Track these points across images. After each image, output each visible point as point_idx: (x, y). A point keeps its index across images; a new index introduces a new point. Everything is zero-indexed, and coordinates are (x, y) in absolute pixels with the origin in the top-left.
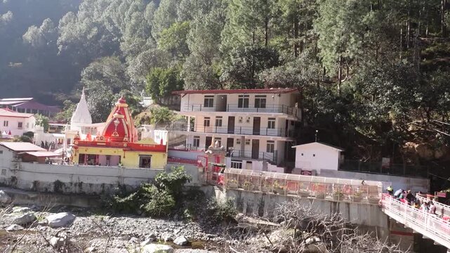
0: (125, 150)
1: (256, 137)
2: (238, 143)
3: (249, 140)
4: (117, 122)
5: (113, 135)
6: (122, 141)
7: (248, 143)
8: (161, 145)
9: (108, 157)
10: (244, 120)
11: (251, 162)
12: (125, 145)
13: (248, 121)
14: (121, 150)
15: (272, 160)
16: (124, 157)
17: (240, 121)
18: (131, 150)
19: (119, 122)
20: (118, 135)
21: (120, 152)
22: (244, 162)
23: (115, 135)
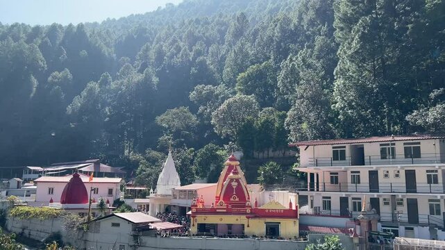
0: (248, 218)
1: (411, 195)
2: (386, 204)
3: (402, 200)
4: (234, 184)
5: (232, 199)
6: (244, 206)
7: (401, 204)
8: (291, 210)
9: (230, 226)
10: (392, 174)
11: (412, 229)
12: (248, 211)
13: (397, 176)
14: (244, 217)
15: (443, 226)
16: (248, 226)
17: (386, 176)
18: (256, 217)
19: (236, 184)
20: (237, 199)
21: (242, 220)
22: (401, 229)
23: (235, 199)
